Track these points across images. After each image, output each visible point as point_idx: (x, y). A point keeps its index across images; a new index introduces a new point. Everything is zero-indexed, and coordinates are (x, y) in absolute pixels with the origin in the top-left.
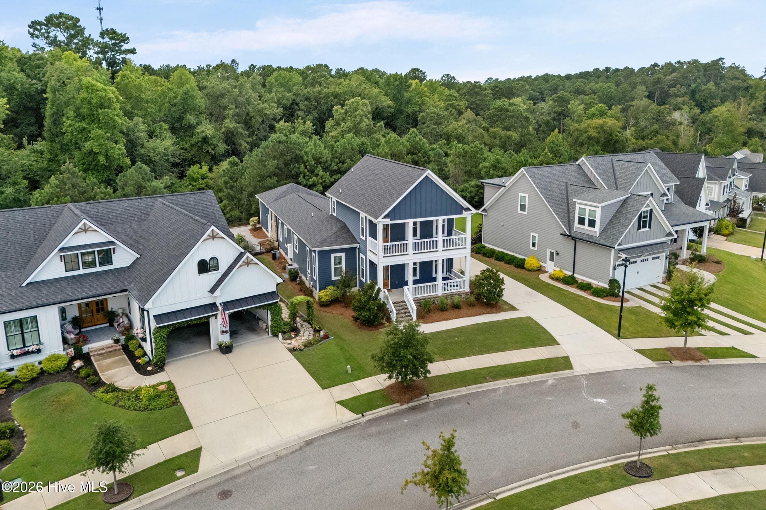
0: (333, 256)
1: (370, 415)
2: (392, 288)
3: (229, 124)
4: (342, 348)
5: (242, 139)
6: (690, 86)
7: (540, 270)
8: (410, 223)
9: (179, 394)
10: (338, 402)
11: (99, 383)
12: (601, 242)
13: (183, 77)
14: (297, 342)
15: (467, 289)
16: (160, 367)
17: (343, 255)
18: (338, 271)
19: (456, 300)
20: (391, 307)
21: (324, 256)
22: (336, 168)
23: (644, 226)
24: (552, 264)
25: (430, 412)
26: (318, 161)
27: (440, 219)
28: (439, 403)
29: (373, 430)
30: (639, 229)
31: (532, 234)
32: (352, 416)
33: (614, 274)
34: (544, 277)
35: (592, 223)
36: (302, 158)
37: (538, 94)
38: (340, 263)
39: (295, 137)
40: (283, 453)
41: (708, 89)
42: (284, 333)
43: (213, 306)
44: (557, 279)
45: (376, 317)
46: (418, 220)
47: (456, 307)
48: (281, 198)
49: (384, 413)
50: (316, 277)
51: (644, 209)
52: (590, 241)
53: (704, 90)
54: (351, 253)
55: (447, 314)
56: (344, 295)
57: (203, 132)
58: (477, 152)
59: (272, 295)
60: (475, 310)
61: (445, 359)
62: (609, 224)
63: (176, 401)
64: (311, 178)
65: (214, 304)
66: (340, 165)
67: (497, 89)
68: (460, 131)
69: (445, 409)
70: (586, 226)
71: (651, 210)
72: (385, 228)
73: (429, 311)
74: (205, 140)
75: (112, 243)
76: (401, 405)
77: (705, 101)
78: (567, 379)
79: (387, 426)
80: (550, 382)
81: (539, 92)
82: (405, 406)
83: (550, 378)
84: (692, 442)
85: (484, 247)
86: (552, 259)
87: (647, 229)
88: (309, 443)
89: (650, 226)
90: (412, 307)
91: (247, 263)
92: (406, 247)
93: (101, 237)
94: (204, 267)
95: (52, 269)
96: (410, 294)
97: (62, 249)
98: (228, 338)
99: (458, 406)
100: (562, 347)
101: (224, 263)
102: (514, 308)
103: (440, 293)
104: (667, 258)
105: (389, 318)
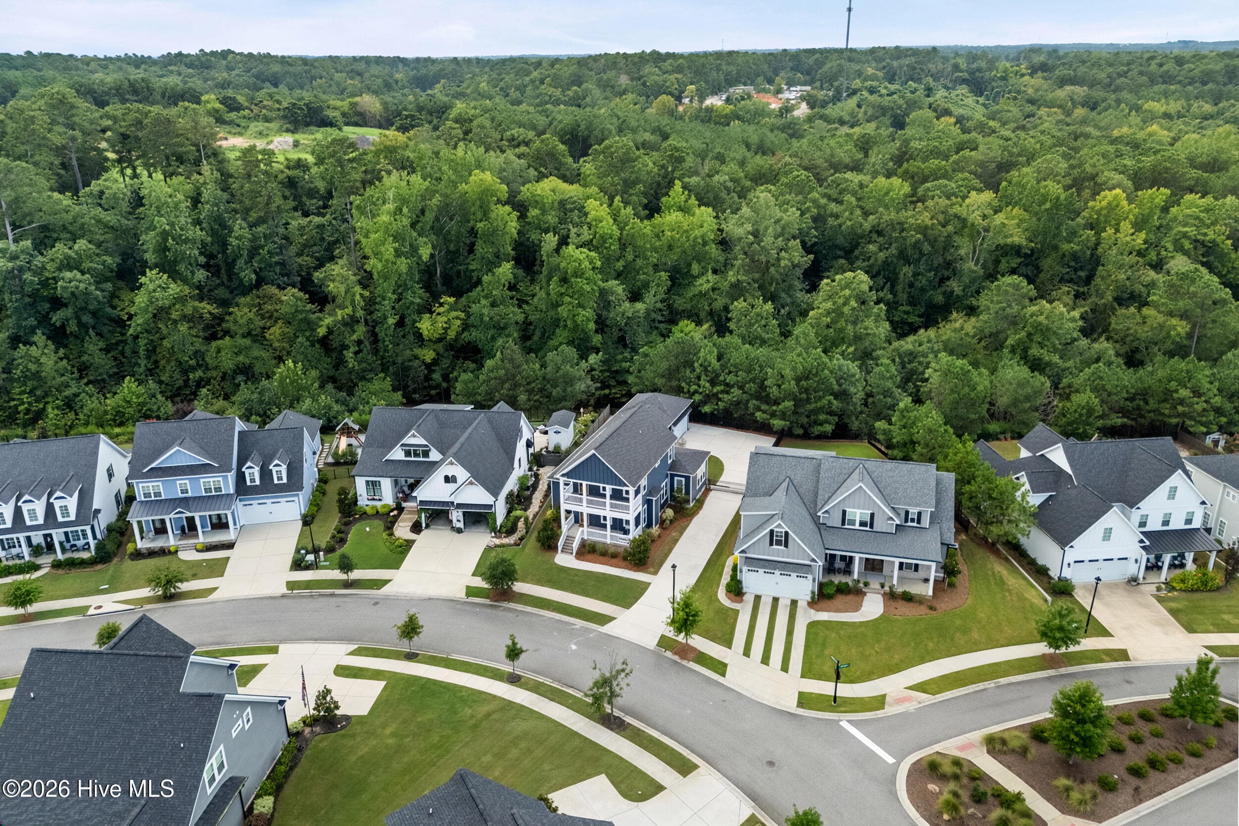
8: (584, 484)
9: (412, 549)
10: (467, 586)
11: (389, 529)
19: (619, 551)
20: (562, 540)
27: (607, 487)
28: (510, 610)
32: (463, 596)
33: (741, 575)
46: (589, 483)
47: (614, 556)
49: (481, 602)
51: (774, 528)
59: (489, 506)
60: (623, 563)
63: (408, 552)
65: (454, 503)
71: (786, 532)
73: (588, 552)
75: (426, 446)
78: (586, 629)
82: (491, 603)
87: (782, 547)
88: (430, 599)
89: (786, 546)
90: (575, 545)
91: (471, 483)
92: (581, 500)
93: (422, 441)
94: (447, 479)
95: (398, 454)
96: (584, 533)
97: (403, 445)
98: (461, 525)
99: (510, 615)
100: (628, 611)
101: (460, 480)
102: (655, 573)
103: (608, 541)
104: (814, 580)
105: (556, 547)
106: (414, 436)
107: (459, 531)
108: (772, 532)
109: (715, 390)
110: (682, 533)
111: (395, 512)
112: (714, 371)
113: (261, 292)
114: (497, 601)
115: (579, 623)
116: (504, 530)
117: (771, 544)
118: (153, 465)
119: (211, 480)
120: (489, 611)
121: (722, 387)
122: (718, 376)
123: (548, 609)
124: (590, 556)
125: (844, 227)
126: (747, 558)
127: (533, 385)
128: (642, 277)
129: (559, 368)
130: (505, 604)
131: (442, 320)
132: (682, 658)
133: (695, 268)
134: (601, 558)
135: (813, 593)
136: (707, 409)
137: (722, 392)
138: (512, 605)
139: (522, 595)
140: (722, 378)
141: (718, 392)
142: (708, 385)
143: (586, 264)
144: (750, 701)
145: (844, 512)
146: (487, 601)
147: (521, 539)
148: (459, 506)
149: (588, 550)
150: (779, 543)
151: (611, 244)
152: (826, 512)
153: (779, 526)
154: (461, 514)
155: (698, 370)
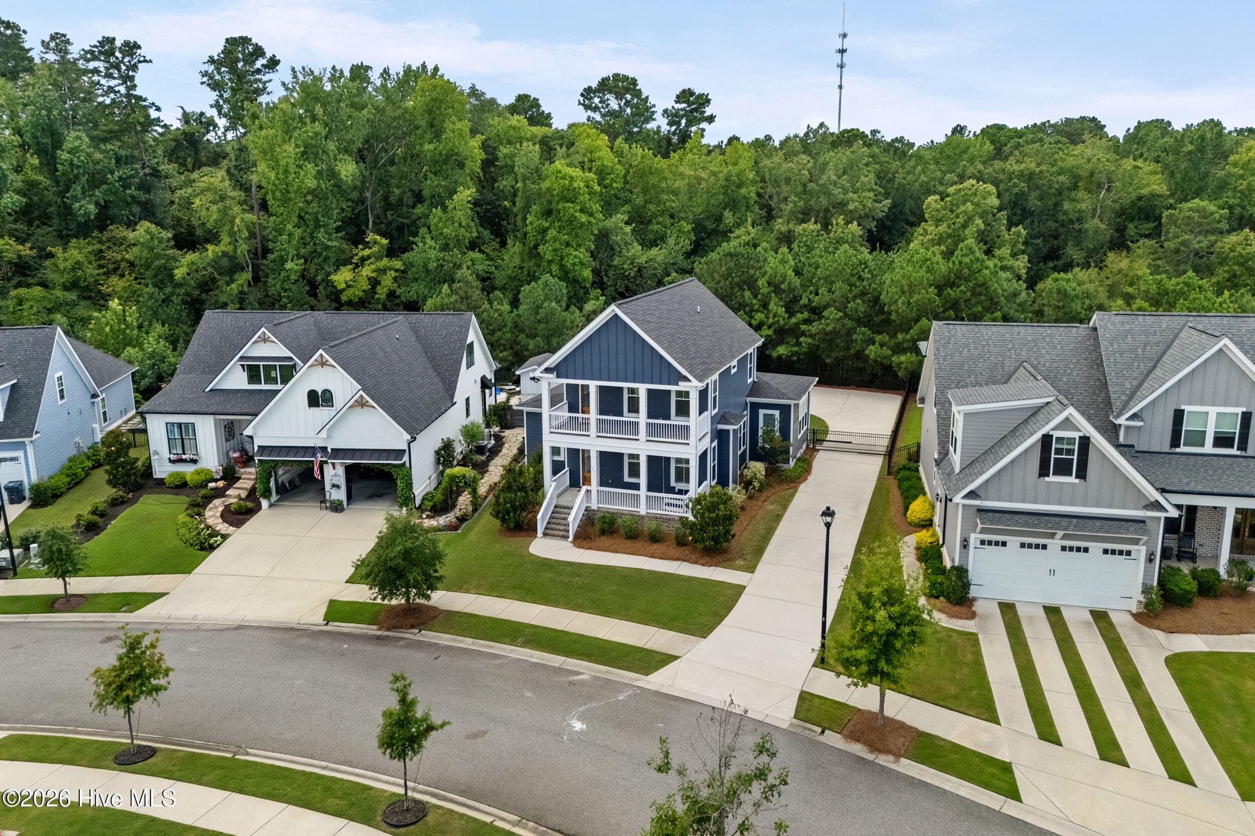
8: (590, 386)
10: (331, 601)
12: (951, 484)
20: (543, 512)
27: (641, 388)
28: (420, 645)
30: (1043, 474)
32: (318, 620)
33: (963, 556)
34: (909, 540)
44: (919, 548)
47: (655, 538)
49: (356, 631)
51: (1051, 430)
59: (399, 453)
62: (986, 453)
65: (326, 448)
71: (1085, 439)
75: (290, 359)
76: (379, 629)
78: (609, 683)
87: (1073, 479)
88: (239, 628)
89: (1082, 474)
90: (574, 519)
91: (361, 404)
92: (586, 424)
93: (280, 351)
94: (315, 399)
95: (234, 377)
96: (592, 496)
97: (242, 358)
98: (340, 495)
99: (421, 655)
100: (705, 641)
101: (339, 399)
102: (751, 569)
103: (643, 510)
104: (1150, 560)
105: (535, 530)
106: (265, 340)
107: (337, 507)
108: (1046, 440)
109: (794, 320)
110: (785, 507)
111: (221, 484)
112: (791, 290)
113: (106, 235)
114: (393, 628)
115: (586, 670)
116: (429, 504)
117: (1044, 472)
120: (369, 648)
121: (806, 315)
122: (796, 299)
123: (513, 642)
124: (605, 541)
126: (981, 511)
127: (499, 334)
128: (655, 227)
129: (539, 307)
130: (413, 635)
131: (367, 271)
132: (874, 748)
133: (729, 217)
134: (629, 544)
135: (1146, 590)
136: (782, 350)
137: (807, 321)
138: (427, 636)
139: (451, 615)
140: (804, 301)
141: (797, 325)
142: (782, 311)
143: (579, 184)
145: (1179, 416)
146: (373, 630)
147: (462, 519)
148: (338, 453)
149: (600, 530)
150: (1063, 468)
151: (613, 180)
152: (1134, 417)
153: (1067, 423)
154: (341, 471)
155: (765, 290)
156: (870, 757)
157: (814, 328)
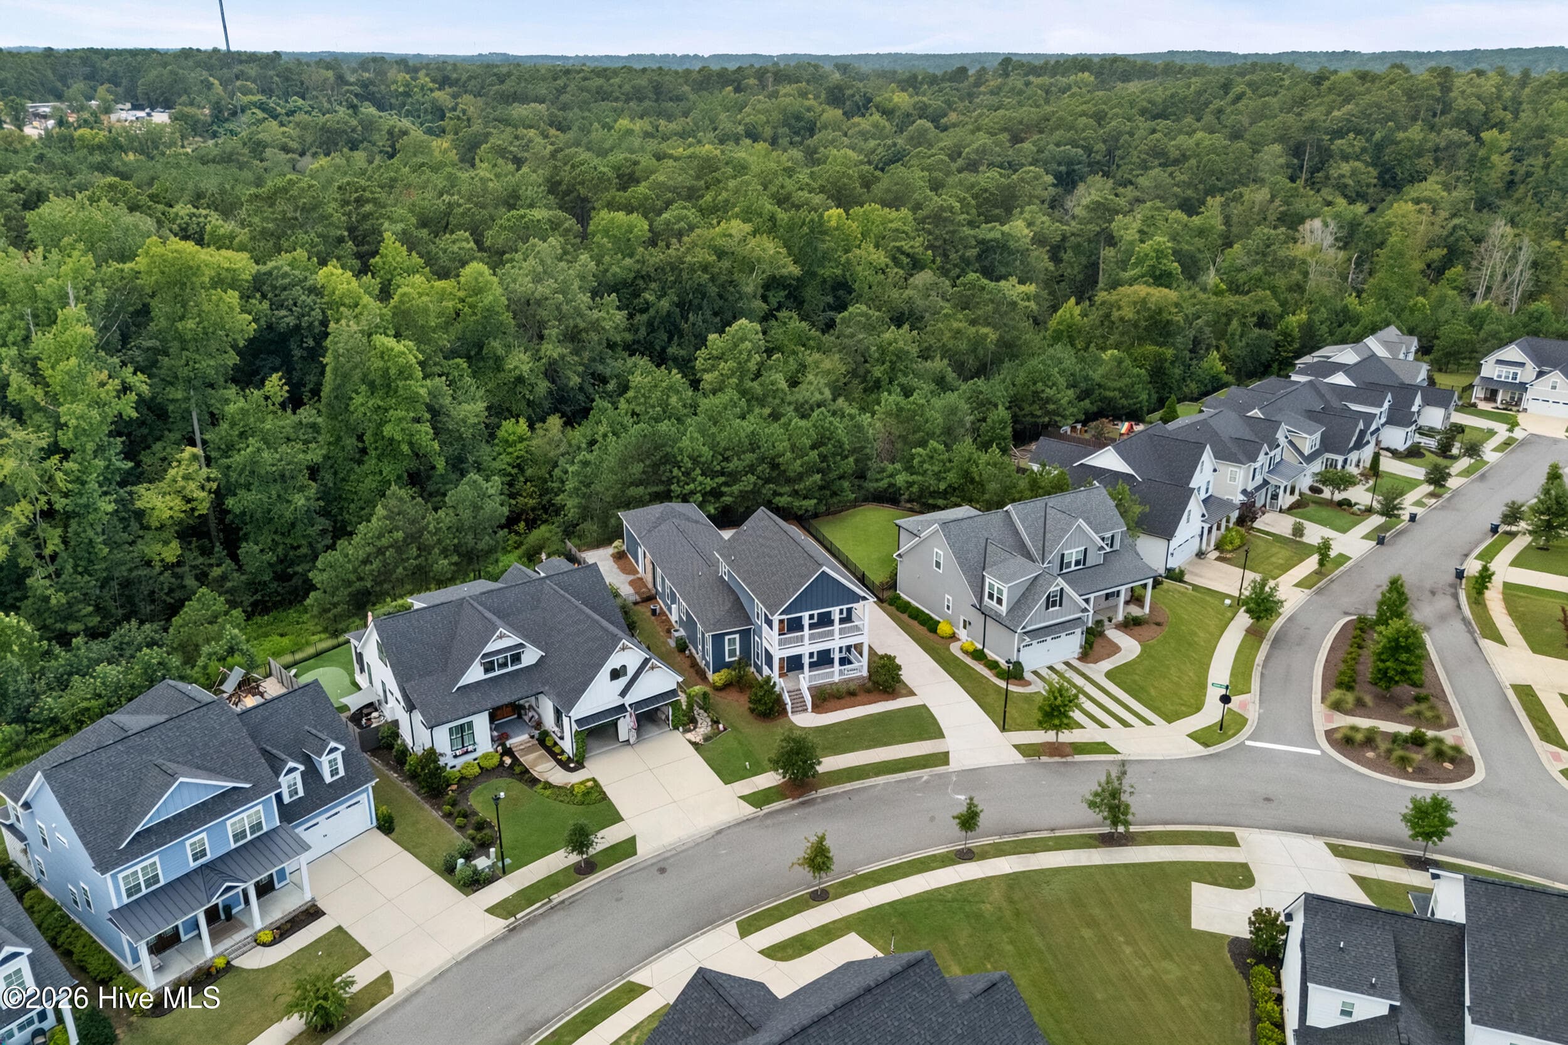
0: (727, 638)
1: (767, 809)
2: (788, 671)
3: (552, 350)
4: (740, 742)
5: (570, 369)
6: (1373, 134)
7: (953, 637)
8: (806, 615)
9: (605, 789)
10: (740, 797)
11: (534, 781)
12: (1007, 623)
13: (481, 279)
14: (697, 736)
15: (865, 673)
16: (580, 765)
17: (737, 636)
18: (732, 653)
19: (852, 686)
20: (787, 698)
21: (718, 640)
22: (718, 468)
23: (1054, 605)
24: (965, 632)
25: (816, 807)
26: (695, 460)
27: (837, 609)
28: (825, 799)
29: (769, 822)
30: (1047, 608)
31: (947, 596)
32: (753, 809)
33: (1018, 656)
34: (955, 648)
35: (1000, 601)
36: (675, 457)
37: (1080, 151)
38: (735, 644)
39: (664, 428)
40: (700, 840)
41: (1409, 140)
42: (684, 725)
43: (621, 708)
44: (966, 652)
45: (771, 709)
46: (815, 612)
47: (852, 694)
48: (655, 528)
49: (778, 807)
50: (710, 658)
51: (1052, 589)
52: (998, 619)
53: (1399, 143)
54: (746, 635)
55: (843, 702)
56: (740, 678)
57: (516, 367)
58: (914, 411)
59: (673, 693)
60: (871, 697)
61: (835, 754)
62: (1016, 603)
63: (604, 797)
64: (688, 484)
66: (723, 464)
67: (985, 195)
68: (901, 344)
69: (830, 804)
70: (994, 603)
71: (1062, 589)
72: (781, 621)
73: (825, 700)
74: (520, 380)
75: (522, 645)
76: (793, 800)
77: (1400, 162)
78: (940, 776)
79: (782, 818)
80: (925, 778)
81: (1083, 147)
82: (796, 801)
83: (925, 774)
84: (1016, 833)
85: (899, 597)
86: (965, 627)
87: (1057, 608)
88: (719, 832)
89: (1060, 605)
90: (807, 698)
91: (652, 668)
92: (801, 638)
93: (514, 641)
94: (615, 674)
95: (475, 673)
96: (806, 680)
97: (483, 657)
100: (947, 740)
103: (837, 678)
104: (1082, 633)
105: (785, 710)
106: (501, 637)
111: (507, 759)
114: (802, 794)
118: (137, 830)
119: (244, 815)
124: (830, 705)
125: (609, 274)
126: (1026, 633)
130: (815, 795)
132: (1062, 756)
135: (1081, 646)
137: (726, 484)
138: (823, 792)
144: (1171, 761)
145: (1063, 555)
146: (789, 802)
149: (824, 699)
152: (1049, 562)
153: (1057, 584)
156: (1064, 760)
157: (736, 488)
